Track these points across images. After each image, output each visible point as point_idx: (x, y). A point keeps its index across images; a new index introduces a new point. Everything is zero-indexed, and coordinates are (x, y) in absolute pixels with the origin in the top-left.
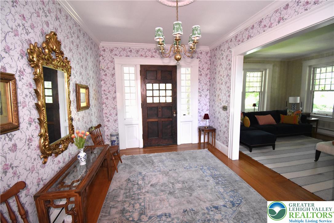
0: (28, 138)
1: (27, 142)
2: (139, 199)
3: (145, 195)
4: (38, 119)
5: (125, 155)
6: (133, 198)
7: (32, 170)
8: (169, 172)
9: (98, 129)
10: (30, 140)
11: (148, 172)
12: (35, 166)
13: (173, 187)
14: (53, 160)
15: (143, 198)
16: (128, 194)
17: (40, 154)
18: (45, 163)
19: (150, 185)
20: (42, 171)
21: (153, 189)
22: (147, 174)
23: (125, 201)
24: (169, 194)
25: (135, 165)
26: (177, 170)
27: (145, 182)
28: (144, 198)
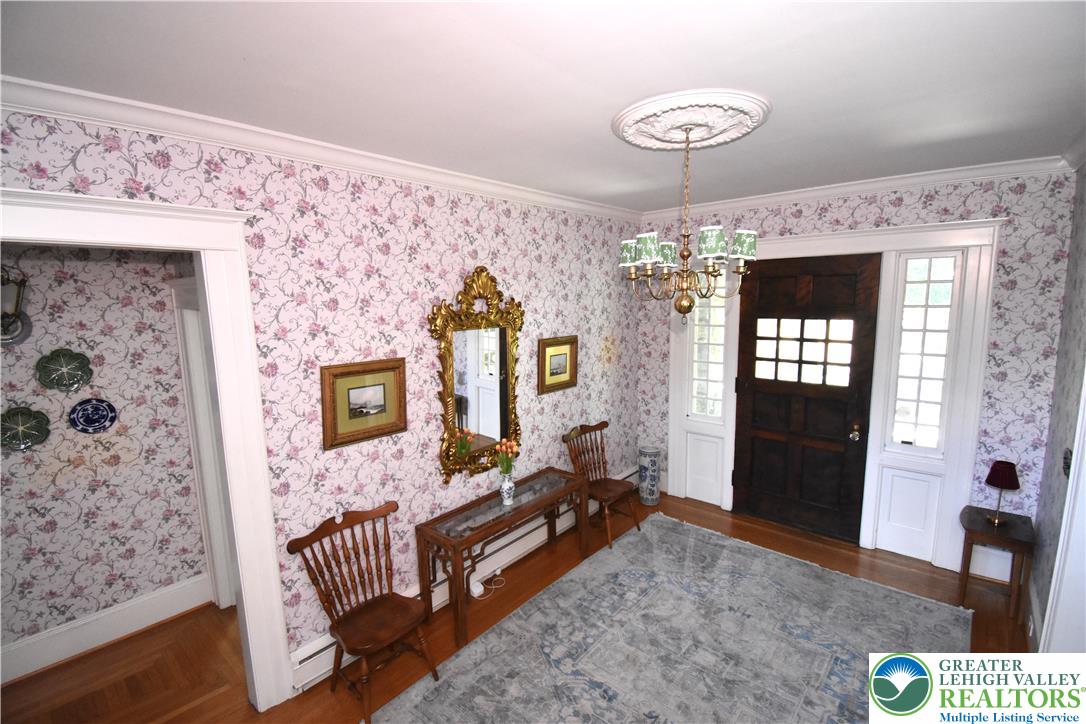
0: (422, 442)
1: (420, 448)
2: (594, 626)
3: (611, 626)
4: (442, 416)
5: (661, 513)
6: (586, 617)
7: (424, 488)
8: (723, 610)
9: (598, 432)
10: (425, 445)
11: (670, 582)
12: (430, 485)
13: (688, 650)
14: (465, 481)
15: (601, 630)
16: (585, 604)
17: (441, 468)
18: (446, 482)
19: (643, 612)
20: (441, 494)
21: (641, 626)
22: (666, 585)
23: (569, 614)
24: (660, 658)
25: (661, 549)
26: (751, 619)
27: (638, 601)
28: (605, 631)
